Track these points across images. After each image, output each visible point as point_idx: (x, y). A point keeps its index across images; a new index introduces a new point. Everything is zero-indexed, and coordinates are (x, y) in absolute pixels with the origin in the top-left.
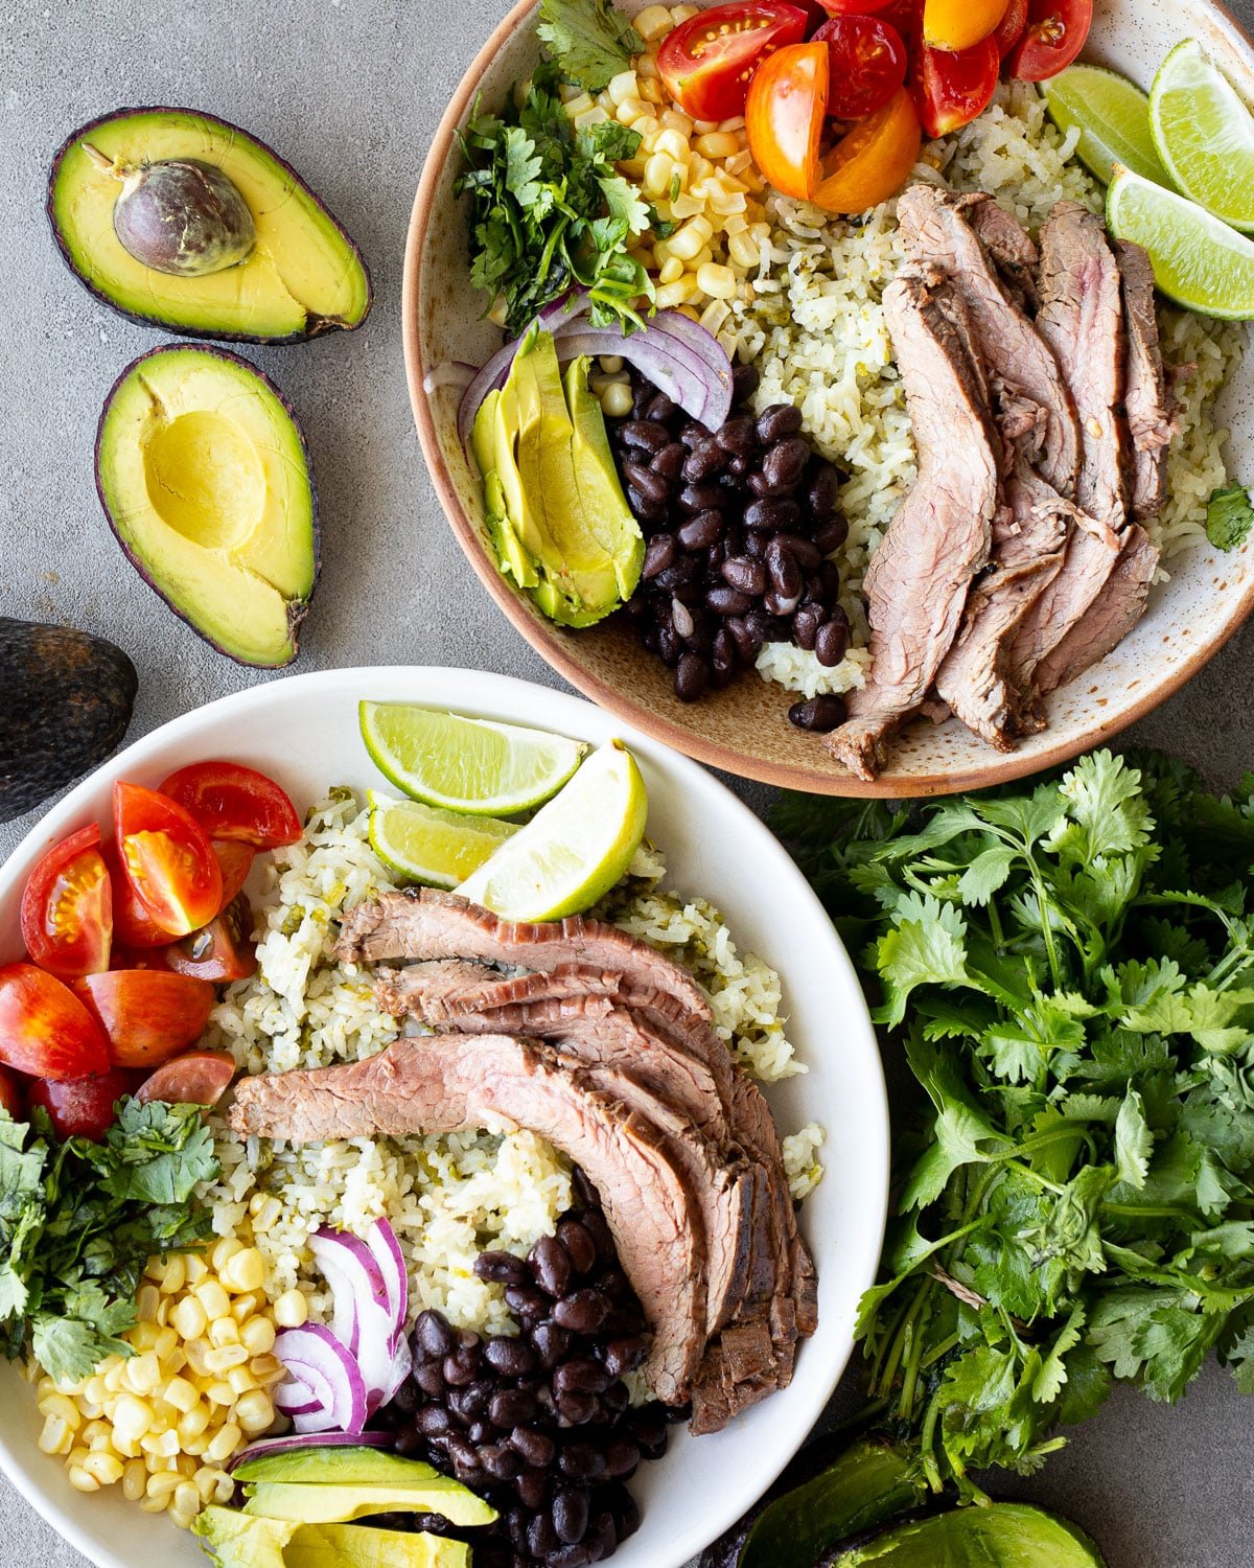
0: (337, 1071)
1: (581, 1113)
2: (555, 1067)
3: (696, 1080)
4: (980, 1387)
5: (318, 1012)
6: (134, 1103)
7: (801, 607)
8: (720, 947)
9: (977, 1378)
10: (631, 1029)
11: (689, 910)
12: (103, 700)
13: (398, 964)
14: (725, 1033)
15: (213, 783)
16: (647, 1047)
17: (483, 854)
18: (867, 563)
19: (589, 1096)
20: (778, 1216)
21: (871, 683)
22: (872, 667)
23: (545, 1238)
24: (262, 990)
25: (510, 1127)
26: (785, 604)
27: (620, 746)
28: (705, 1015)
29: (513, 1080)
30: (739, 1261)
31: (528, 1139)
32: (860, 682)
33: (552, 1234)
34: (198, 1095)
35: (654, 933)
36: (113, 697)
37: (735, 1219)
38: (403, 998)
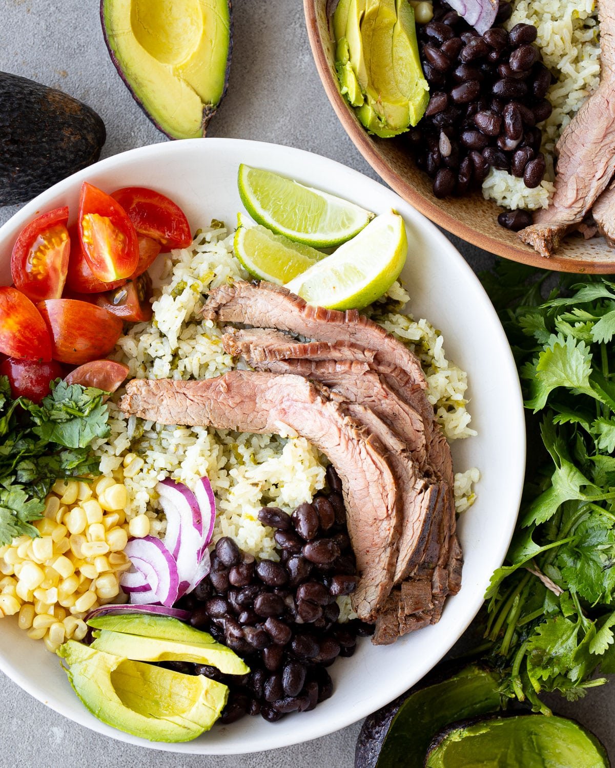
0: (192, 383)
1: (340, 430)
2: (329, 399)
3: (412, 422)
4: (555, 642)
5: (185, 348)
6: (63, 384)
7: (518, 148)
8: (437, 349)
9: (554, 634)
10: (378, 385)
11: (422, 322)
12: (84, 138)
13: (240, 326)
14: (433, 400)
15: (143, 200)
16: (386, 397)
17: (301, 268)
18: (559, 136)
19: (347, 419)
20: (447, 518)
21: (551, 206)
22: (553, 196)
23: (306, 504)
24: (153, 330)
25: (293, 434)
26: (511, 143)
27: (397, 213)
28: (423, 385)
29: (300, 405)
30: (421, 539)
31: (304, 443)
32: (545, 203)
33: (310, 502)
34: (104, 384)
35: (399, 331)
36: (90, 137)
37: (424, 511)
38: (240, 344)
